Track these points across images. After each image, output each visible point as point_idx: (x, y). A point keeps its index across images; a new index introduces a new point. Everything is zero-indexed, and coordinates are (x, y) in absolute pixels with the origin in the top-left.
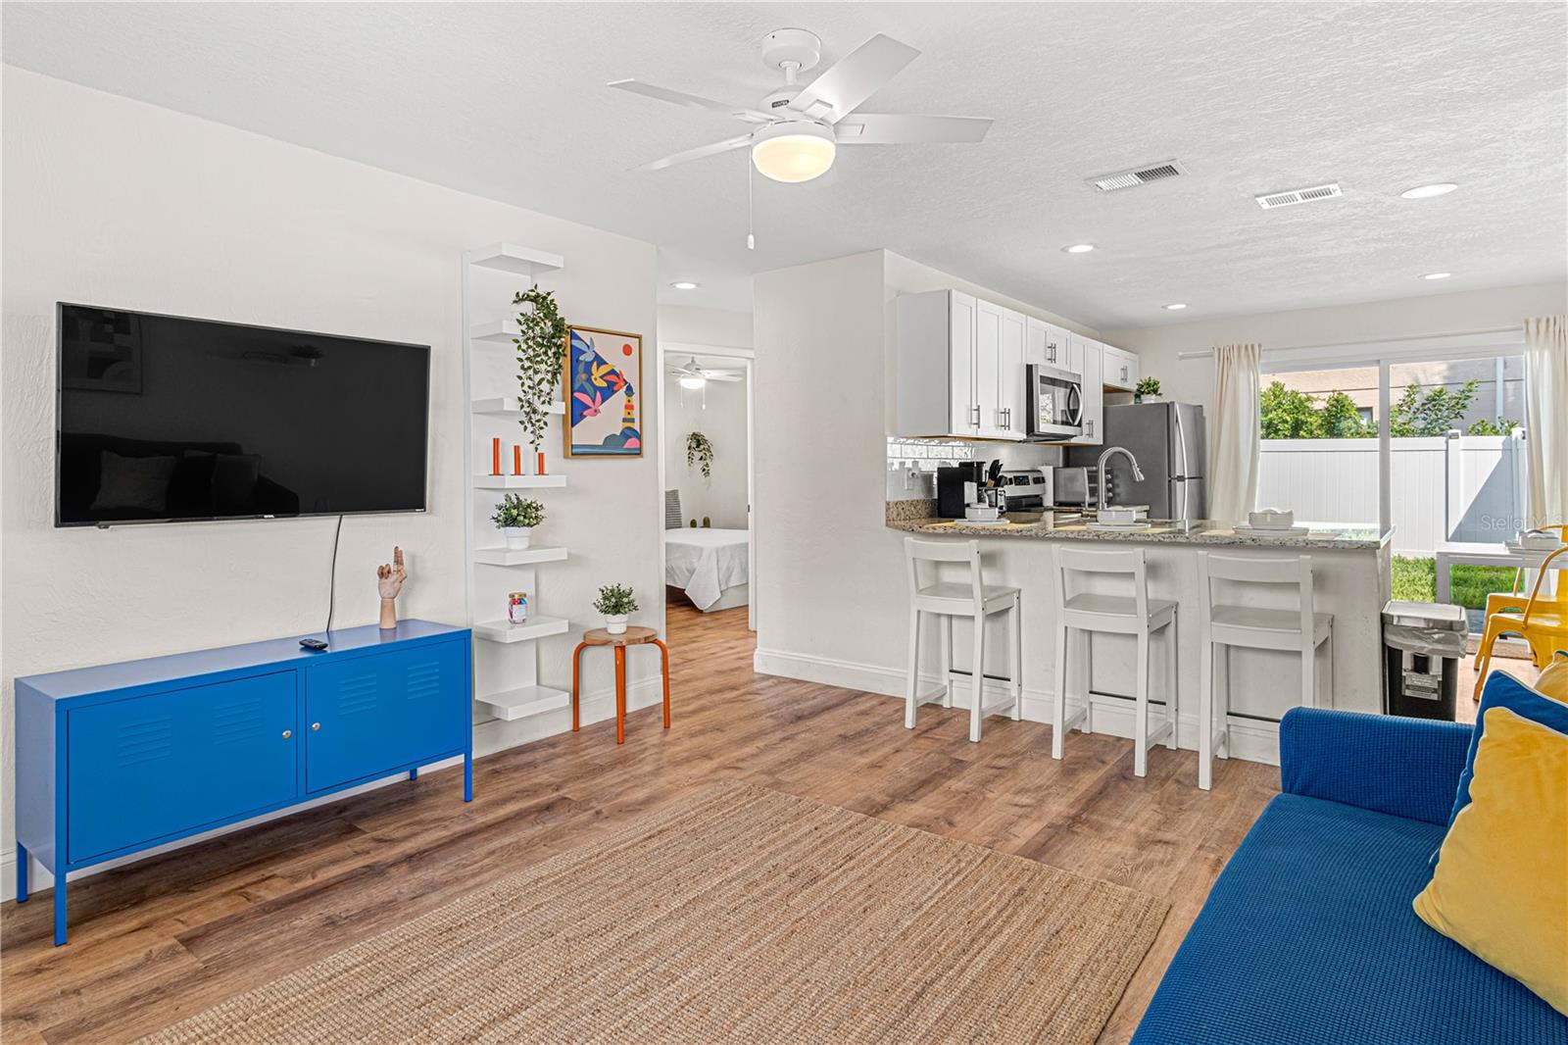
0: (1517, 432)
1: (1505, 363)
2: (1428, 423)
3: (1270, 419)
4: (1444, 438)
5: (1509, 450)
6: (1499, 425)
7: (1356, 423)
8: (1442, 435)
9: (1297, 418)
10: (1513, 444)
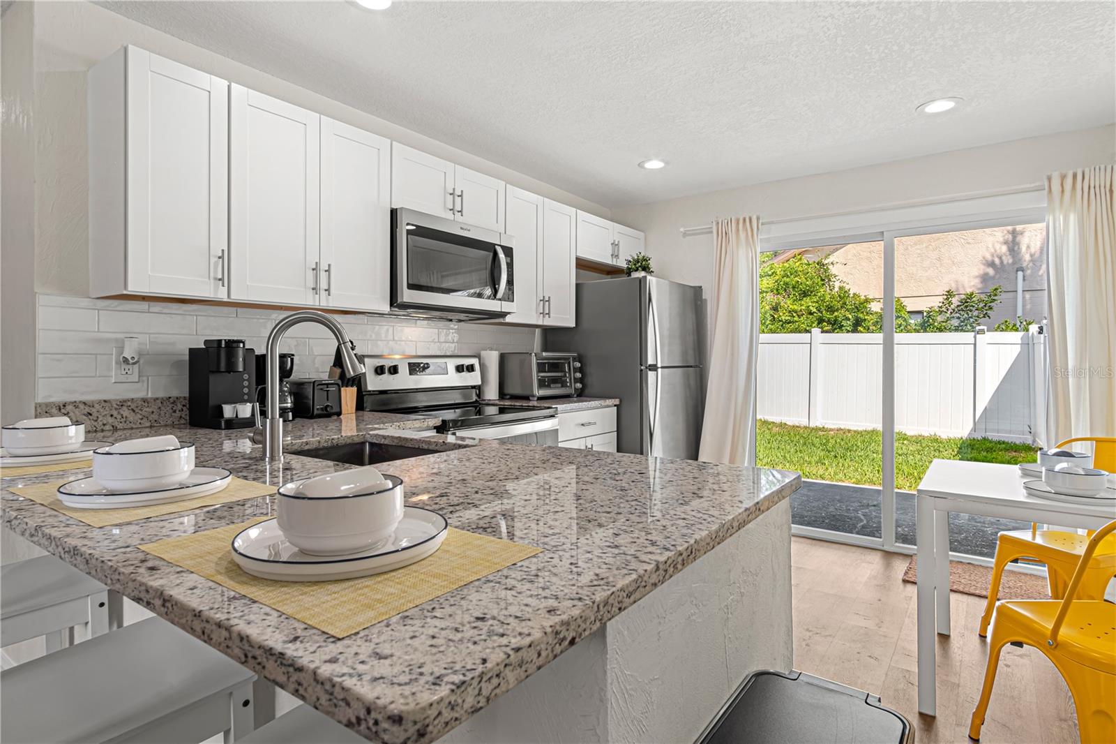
0: (1034, 328)
1: (1024, 277)
2: (962, 322)
3: (835, 316)
4: (973, 333)
5: (1027, 345)
6: (1018, 324)
7: (905, 320)
8: (973, 331)
9: (857, 317)
10: (1031, 339)
